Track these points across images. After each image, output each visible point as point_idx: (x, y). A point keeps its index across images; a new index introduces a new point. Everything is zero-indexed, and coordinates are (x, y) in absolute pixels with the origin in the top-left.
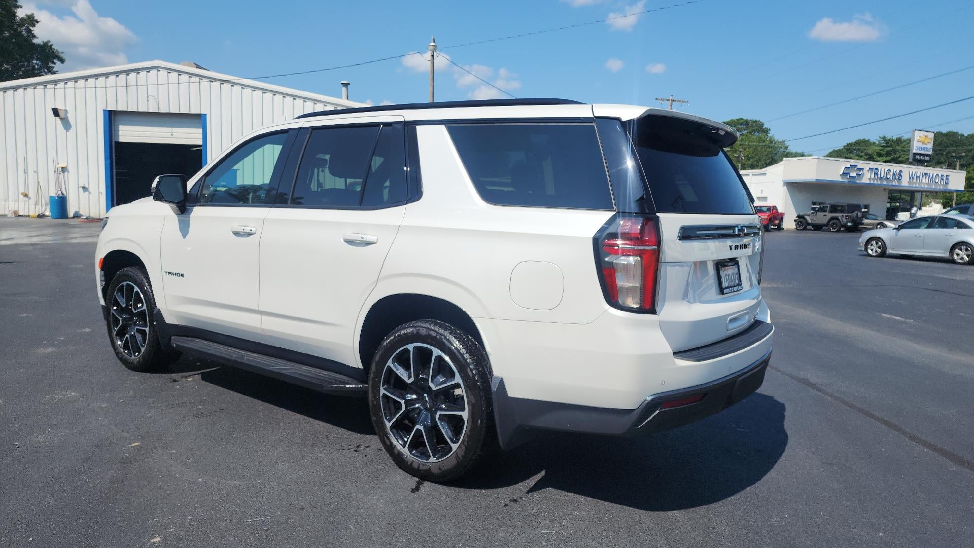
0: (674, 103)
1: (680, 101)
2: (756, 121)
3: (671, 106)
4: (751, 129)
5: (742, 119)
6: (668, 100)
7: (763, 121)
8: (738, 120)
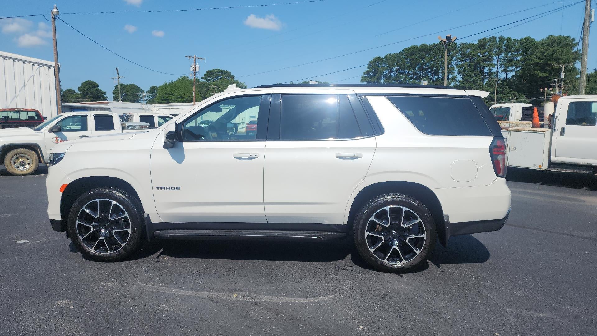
0: (196, 59)
1: (200, 58)
2: (226, 71)
3: (195, 61)
4: (225, 76)
5: (219, 69)
6: (193, 57)
7: (230, 71)
8: (216, 70)
